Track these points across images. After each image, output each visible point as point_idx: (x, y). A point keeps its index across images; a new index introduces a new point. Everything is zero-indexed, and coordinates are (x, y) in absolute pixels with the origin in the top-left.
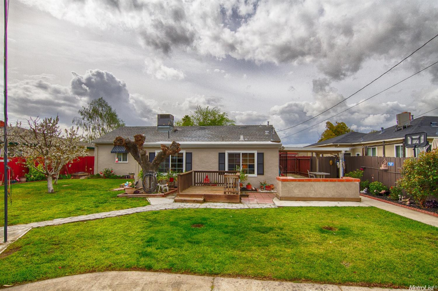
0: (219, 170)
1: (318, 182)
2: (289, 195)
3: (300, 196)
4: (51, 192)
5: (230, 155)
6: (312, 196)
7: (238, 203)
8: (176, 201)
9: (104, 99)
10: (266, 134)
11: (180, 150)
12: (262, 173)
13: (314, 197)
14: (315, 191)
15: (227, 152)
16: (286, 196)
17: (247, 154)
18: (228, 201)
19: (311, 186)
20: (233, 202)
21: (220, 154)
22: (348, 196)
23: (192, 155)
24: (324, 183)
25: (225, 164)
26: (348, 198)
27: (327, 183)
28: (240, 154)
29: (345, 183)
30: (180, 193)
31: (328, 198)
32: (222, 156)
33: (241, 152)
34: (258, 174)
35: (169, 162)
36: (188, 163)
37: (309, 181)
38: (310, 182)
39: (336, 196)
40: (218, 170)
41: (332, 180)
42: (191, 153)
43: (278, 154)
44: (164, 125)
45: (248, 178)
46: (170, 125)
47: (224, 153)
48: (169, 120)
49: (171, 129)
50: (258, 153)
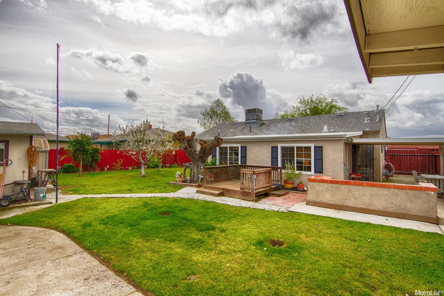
0: (272, 165)
1: (361, 187)
2: (318, 200)
3: (333, 203)
4: (142, 176)
5: (283, 149)
6: (350, 204)
7: (253, 201)
8: (198, 192)
9: (220, 100)
10: (366, 122)
11: (221, 144)
12: (321, 171)
13: (353, 206)
14: (355, 198)
15: (280, 146)
16: (314, 200)
17: (302, 147)
18: (243, 198)
19: (350, 191)
20: (247, 199)
21: (272, 147)
22: (414, 212)
23: (246, 148)
24: (371, 188)
25: (277, 158)
26: (411, 215)
27: (375, 188)
28: (294, 148)
29: (408, 191)
30: (206, 185)
31: (377, 211)
32: (274, 150)
33: (295, 145)
34: (315, 172)
35: (227, 156)
36: (243, 157)
37: (347, 184)
38: (347, 186)
39: (391, 210)
40: (270, 166)
41: (384, 185)
42: (246, 146)
43: (343, 148)
44: (251, 119)
45: (303, 175)
46: (256, 119)
47: (277, 147)
48: (255, 114)
49: (257, 123)
50: (315, 147)
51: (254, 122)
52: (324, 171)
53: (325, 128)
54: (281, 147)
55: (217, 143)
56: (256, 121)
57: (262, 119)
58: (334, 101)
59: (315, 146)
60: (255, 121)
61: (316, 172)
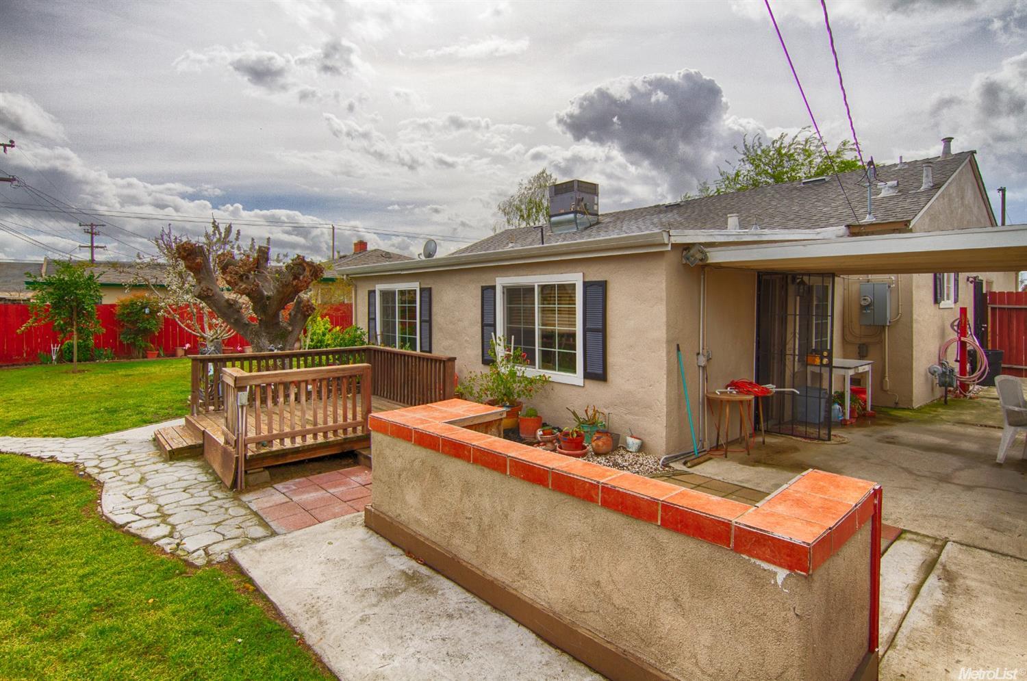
5: (509, 293)
12: (603, 372)
15: (500, 283)
17: (553, 287)
21: (484, 289)
23: (431, 295)
25: (495, 326)
28: (534, 289)
32: (488, 293)
33: (536, 280)
34: (586, 375)
35: (396, 318)
36: (425, 322)
42: (430, 289)
43: (664, 285)
44: (563, 211)
45: (555, 386)
46: (575, 212)
47: (494, 288)
48: (572, 198)
49: (578, 221)
50: (585, 283)
51: (569, 222)
52: (611, 374)
53: (733, 220)
54: (503, 287)
55: (294, 279)
56: (575, 217)
57: (597, 211)
58: (846, 147)
59: (587, 280)
60: (571, 216)
61: (588, 376)
